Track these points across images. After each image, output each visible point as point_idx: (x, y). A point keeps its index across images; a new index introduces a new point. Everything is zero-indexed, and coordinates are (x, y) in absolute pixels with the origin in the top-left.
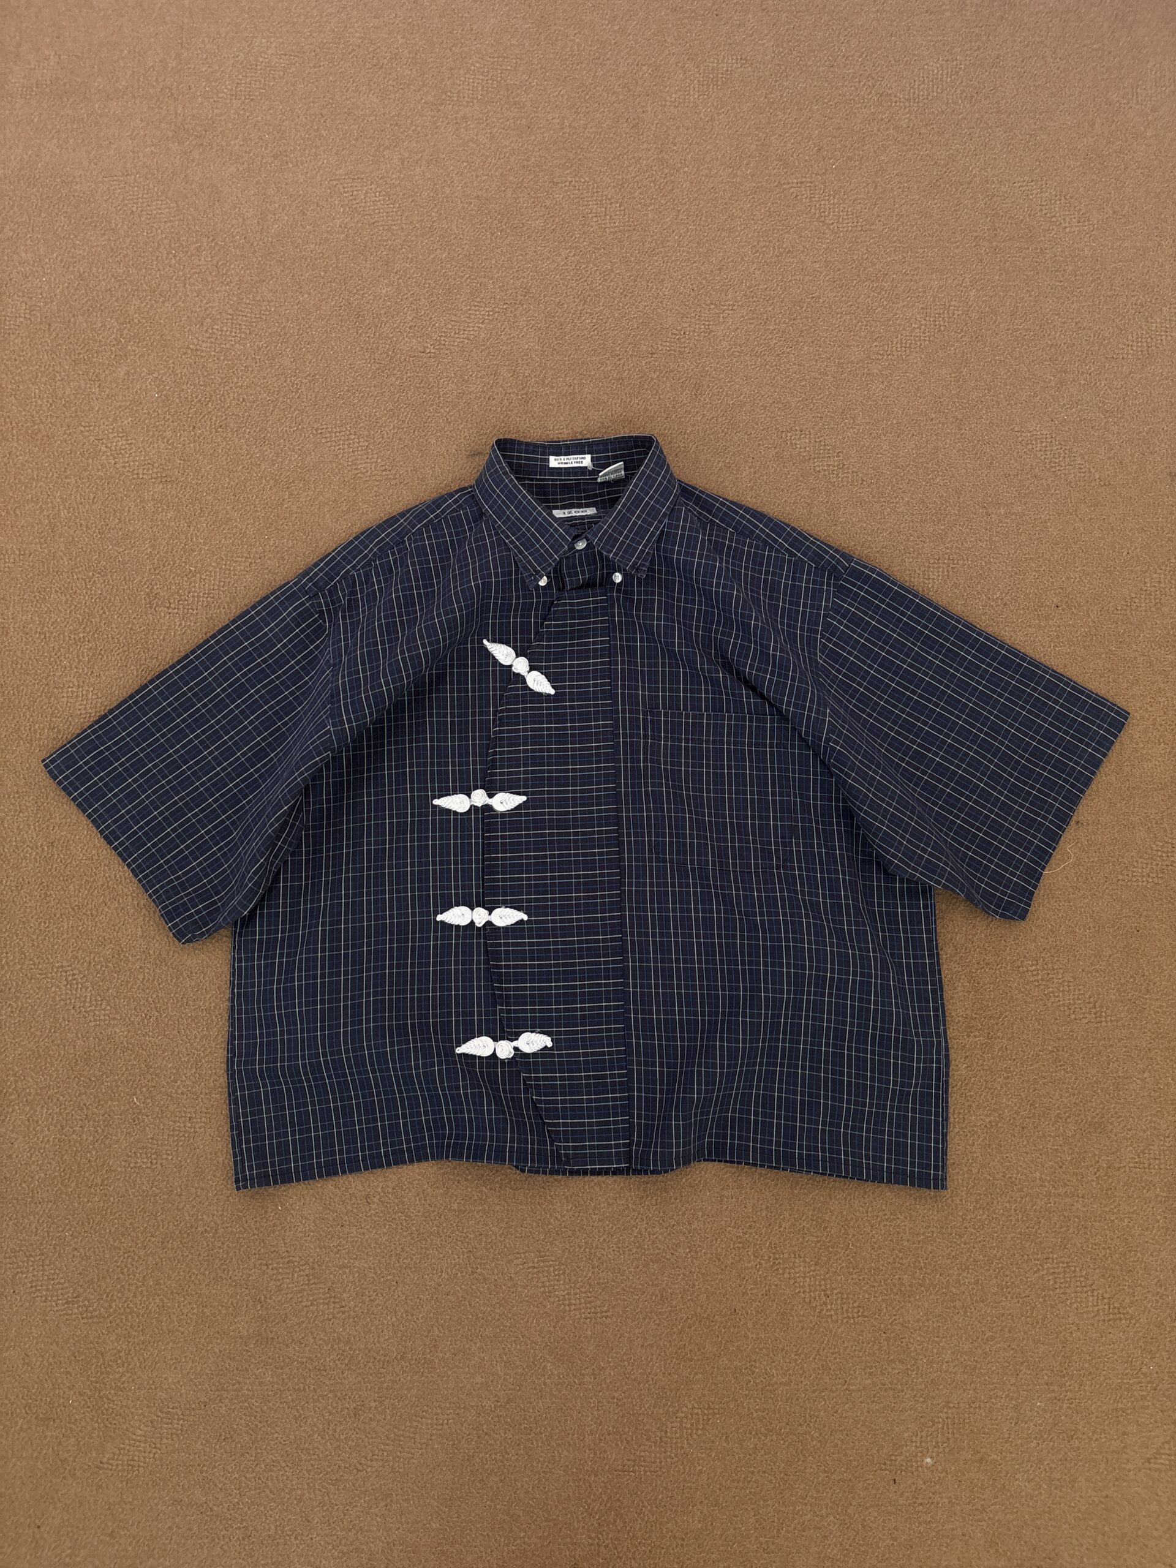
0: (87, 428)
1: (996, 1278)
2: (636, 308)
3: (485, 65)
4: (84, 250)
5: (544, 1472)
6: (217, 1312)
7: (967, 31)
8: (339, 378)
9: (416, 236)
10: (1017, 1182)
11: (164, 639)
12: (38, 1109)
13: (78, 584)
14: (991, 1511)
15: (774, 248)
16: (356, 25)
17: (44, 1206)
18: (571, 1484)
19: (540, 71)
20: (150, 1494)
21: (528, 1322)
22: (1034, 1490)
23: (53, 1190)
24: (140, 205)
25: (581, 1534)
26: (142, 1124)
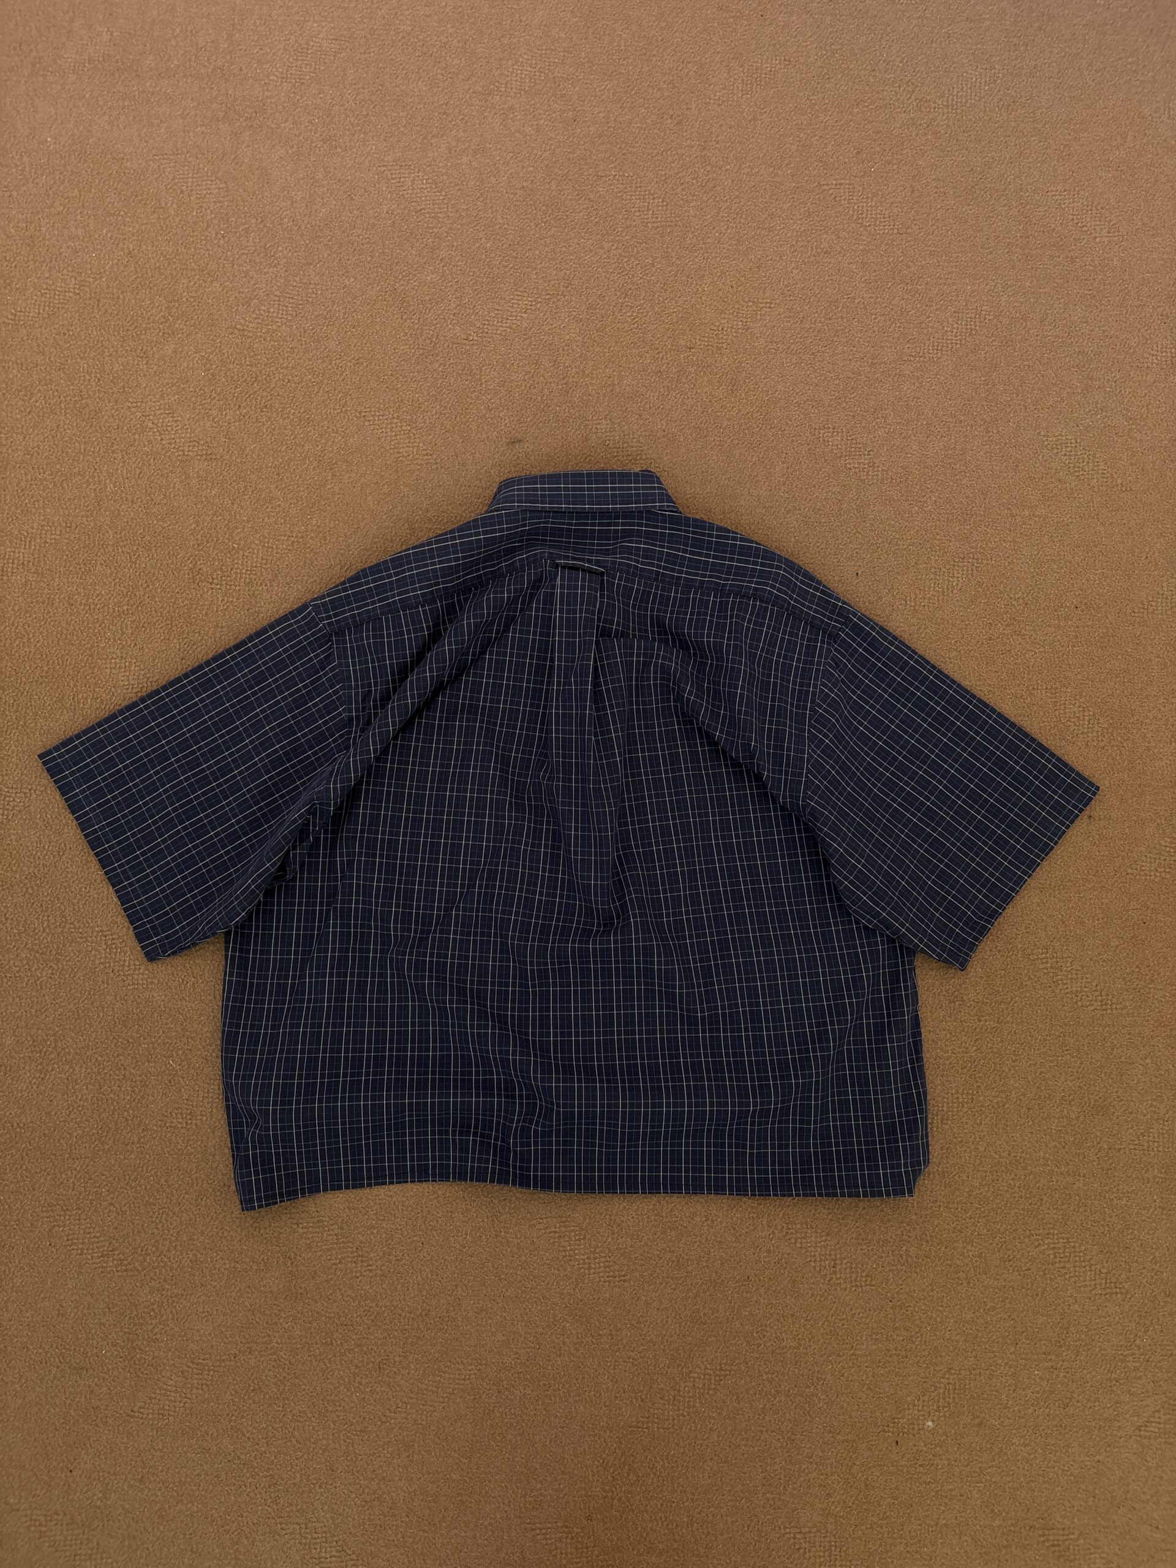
0: (134, 404)
1: (999, 1251)
2: (676, 303)
3: (532, 57)
4: (134, 228)
5: (561, 1427)
6: (249, 1268)
7: (1006, 40)
8: (383, 362)
9: (462, 225)
10: (1022, 1161)
11: (206, 614)
12: (78, 1069)
13: (123, 558)
14: (988, 1473)
15: (812, 248)
16: (407, 13)
17: (82, 1162)
18: (587, 1438)
19: (587, 65)
20: (179, 1442)
21: (548, 1284)
22: (1030, 1454)
23: (90, 1147)
24: (190, 184)
25: (596, 1488)
26: (177, 1086)
